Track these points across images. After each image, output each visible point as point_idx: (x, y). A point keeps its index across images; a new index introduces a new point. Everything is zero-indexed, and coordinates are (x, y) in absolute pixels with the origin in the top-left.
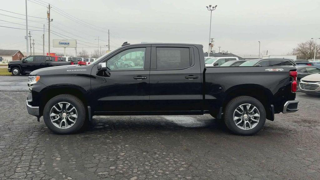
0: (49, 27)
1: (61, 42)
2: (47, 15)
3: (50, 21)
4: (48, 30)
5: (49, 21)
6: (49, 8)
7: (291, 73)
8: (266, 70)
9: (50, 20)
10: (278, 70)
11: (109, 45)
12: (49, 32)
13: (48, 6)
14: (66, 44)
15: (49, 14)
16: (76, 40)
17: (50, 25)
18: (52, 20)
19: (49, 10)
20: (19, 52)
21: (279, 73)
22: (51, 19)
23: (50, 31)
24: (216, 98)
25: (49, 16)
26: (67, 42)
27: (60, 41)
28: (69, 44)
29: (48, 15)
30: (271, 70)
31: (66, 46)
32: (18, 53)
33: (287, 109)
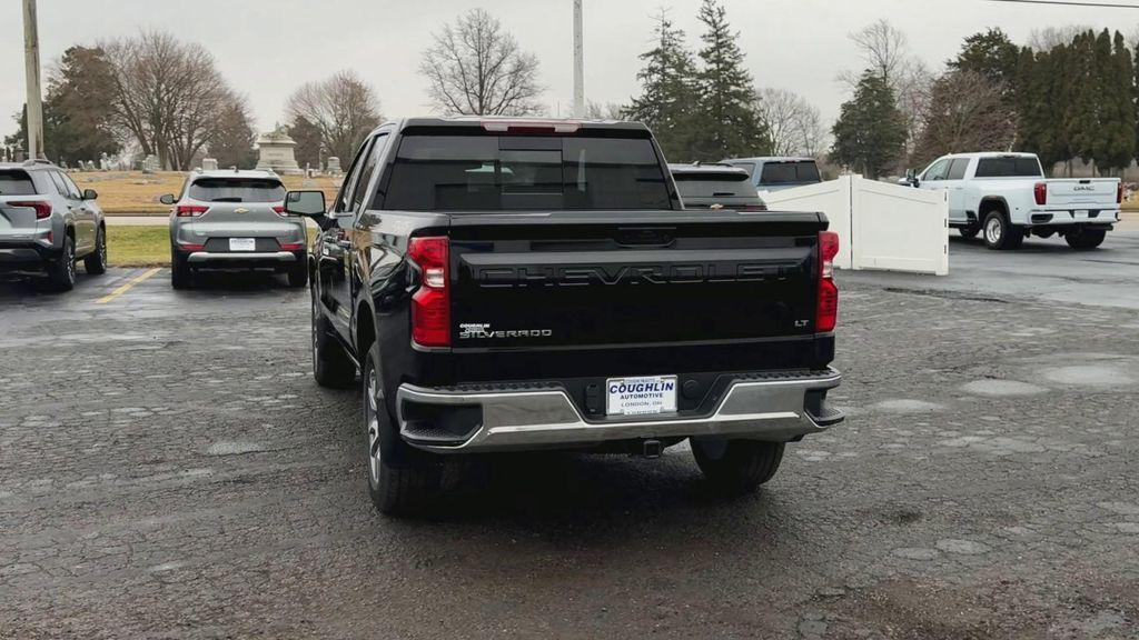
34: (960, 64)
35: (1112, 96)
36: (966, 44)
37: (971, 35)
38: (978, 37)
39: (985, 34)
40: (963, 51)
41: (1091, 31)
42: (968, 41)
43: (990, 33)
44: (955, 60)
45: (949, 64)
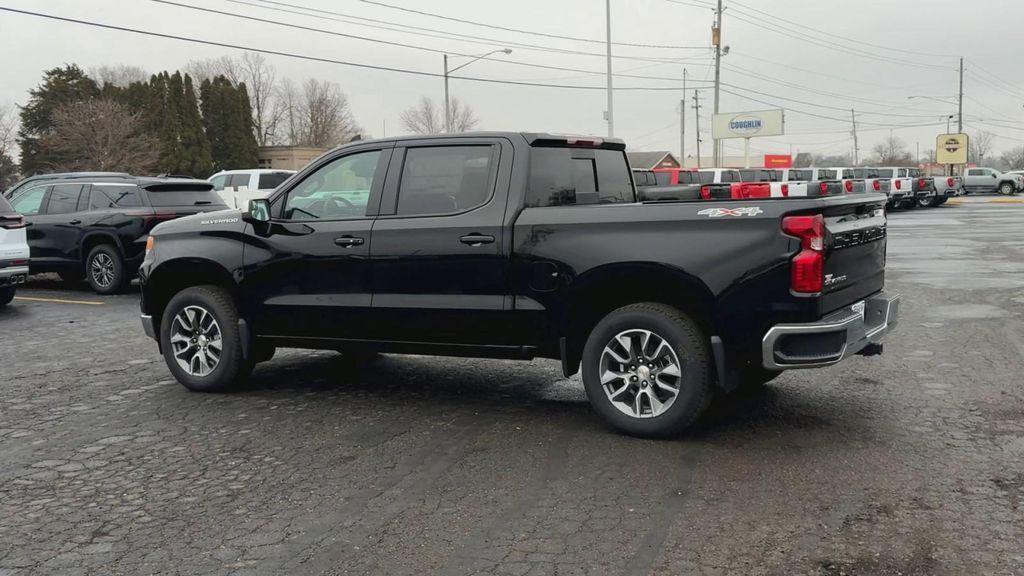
0: (717, 73)
1: (734, 121)
2: (710, 33)
3: (722, 53)
4: (713, 84)
5: (719, 55)
6: (720, 12)
7: (787, 222)
8: (699, 213)
9: (720, 49)
10: (740, 214)
11: (960, 114)
12: (717, 88)
13: (716, 7)
14: (749, 125)
15: (717, 32)
16: (782, 111)
17: (721, 64)
18: (727, 49)
19: (720, 19)
20: (670, 158)
21: (745, 223)
22: (722, 47)
23: (721, 86)
24: (543, 308)
25: (716, 38)
26: (754, 119)
27: (733, 116)
28: (759, 124)
29: (714, 36)
30: (715, 212)
31: (751, 131)
32: (663, 161)
33: (775, 355)
34: (42, 94)
35: (189, 126)
36: (47, 76)
37: (50, 70)
38: (58, 71)
39: (64, 69)
40: (45, 83)
41: (166, 72)
42: (48, 74)
43: (69, 68)
44: (37, 90)
45: (33, 93)
